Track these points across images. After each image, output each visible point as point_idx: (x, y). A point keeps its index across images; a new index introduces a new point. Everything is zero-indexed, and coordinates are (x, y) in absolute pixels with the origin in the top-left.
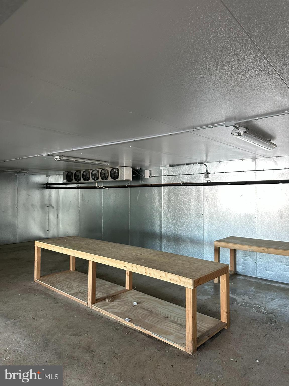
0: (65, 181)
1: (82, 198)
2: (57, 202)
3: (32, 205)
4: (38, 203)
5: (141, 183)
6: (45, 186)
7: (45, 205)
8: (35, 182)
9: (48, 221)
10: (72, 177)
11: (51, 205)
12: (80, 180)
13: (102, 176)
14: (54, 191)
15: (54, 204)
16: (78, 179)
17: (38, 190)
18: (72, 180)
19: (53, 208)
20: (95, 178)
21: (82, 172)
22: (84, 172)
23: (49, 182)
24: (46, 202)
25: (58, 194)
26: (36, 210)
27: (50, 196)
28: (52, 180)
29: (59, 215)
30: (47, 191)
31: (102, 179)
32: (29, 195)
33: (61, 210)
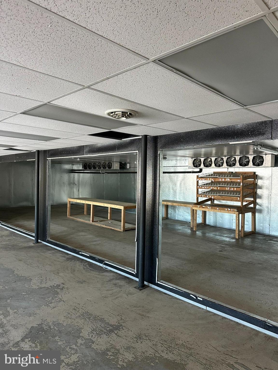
0: (83, 169)
1: (93, 179)
2: (79, 181)
3: (63, 183)
4: (66, 181)
5: (125, 171)
6: (71, 171)
7: (71, 183)
8: (65, 169)
9: (72, 193)
10: (87, 166)
11: (75, 183)
12: (91, 168)
13: (103, 167)
14: (76, 175)
15: (76, 183)
16: (90, 168)
17: (67, 173)
18: (87, 168)
19: (76, 185)
20: (99, 167)
21: (92, 164)
22: (93, 164)
23: (74, 169)
24: (72, 181)
25: (79, 176)
26: (66, 186)
27: (74, 177)
28: (75, 167)
29: (79, 189)
30: (72, 174)
31: (103, 168)
32: (61, 177)
33: (81, 186)
